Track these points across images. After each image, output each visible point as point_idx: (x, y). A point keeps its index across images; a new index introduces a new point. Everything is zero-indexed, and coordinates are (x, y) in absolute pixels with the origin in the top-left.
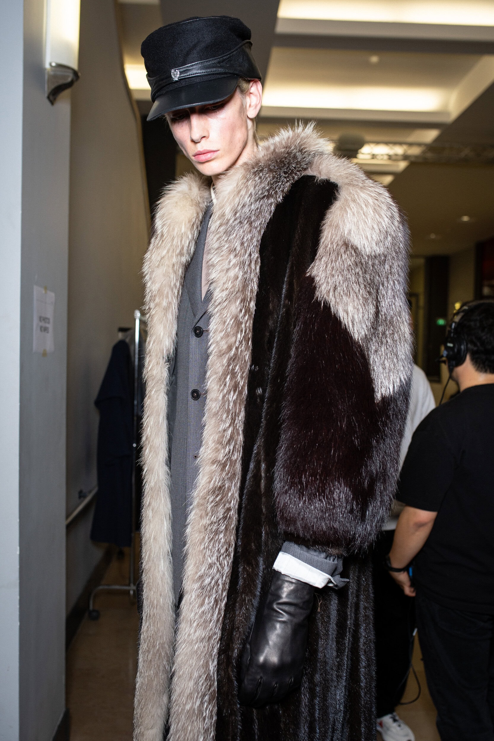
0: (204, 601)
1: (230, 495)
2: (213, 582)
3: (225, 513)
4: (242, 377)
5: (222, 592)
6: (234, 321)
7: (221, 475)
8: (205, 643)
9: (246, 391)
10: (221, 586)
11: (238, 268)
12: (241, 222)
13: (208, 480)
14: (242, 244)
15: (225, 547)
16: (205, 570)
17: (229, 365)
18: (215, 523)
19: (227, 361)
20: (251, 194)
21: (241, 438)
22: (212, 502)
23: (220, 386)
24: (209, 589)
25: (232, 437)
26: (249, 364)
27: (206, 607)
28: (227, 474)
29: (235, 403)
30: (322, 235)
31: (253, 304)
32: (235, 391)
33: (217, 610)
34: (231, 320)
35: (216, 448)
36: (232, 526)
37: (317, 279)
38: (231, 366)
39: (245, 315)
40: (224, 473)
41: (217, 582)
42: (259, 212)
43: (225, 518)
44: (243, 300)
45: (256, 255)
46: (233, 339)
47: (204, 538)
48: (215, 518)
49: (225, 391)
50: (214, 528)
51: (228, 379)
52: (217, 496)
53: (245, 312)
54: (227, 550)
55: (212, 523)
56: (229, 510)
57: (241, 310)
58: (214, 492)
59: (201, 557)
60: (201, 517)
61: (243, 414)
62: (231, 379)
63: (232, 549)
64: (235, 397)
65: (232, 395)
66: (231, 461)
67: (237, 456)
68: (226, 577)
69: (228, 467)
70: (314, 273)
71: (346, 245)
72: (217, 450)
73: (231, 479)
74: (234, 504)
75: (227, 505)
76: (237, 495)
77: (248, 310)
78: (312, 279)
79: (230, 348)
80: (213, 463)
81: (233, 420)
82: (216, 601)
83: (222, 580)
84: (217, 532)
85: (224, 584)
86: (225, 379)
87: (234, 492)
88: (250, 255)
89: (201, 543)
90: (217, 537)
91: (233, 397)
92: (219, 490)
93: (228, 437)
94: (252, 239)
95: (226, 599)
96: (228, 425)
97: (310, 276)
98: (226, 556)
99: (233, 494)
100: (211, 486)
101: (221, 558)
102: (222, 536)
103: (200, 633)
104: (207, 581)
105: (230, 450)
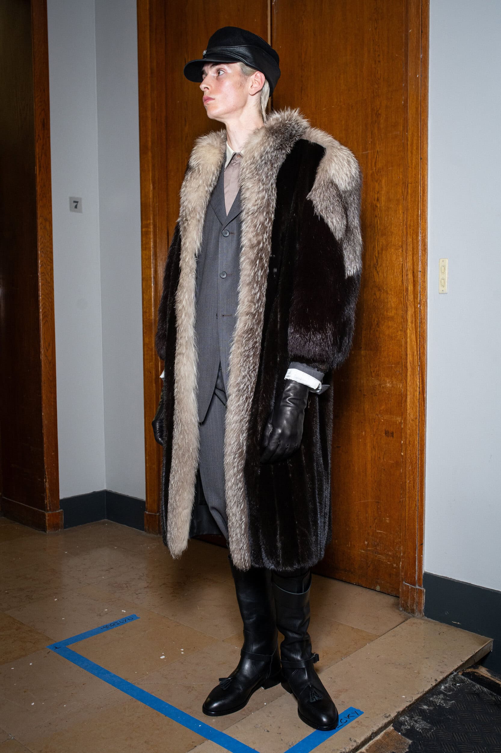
0: (240, 398)
1: (257, 333)
2: (245, 387)
3: (253, 344)
4: (266, 261)
5: (251, 393)
6: (262, 226)
7: (252, 321)
8: (238, 424)
9: (268, 271)
10: (250, 389)
11: (264, 192)
12: (265, 163)
13: (244, 325)
14: (267, 177)
15: (253, 366)
16: (240, 380)
17: (258, 254)
18: (247, 351)
19: (257, 250)
20: (271, 146)
21: (264, 299)
22: (246, 338)
23: (252, 267)
24: (243, 391)
25: (260, 298)
26: (270, 253)
27: (241, 402)
28: (256, 321)
29: (262, 277)
30: (317, 175)
31: (273, 216)
32: (262, 270)
33: (247, 403)
34: (259, 225)
35: (250, 305)
36: (258, 353)
37: (314, 202)
38: (260, 254)
39: (269, 223)
40: (254, 321)
41: (247, 387)
42: (277, 158)
43: (253, 347)
44: (268, 213)
45: (274, 186)
46: (261, 237)
47: (240, 360)
48: (247, 348)
49: (256, 269)
50: (247, 354)
51: (258, 262)
52: (249, 335)
53: (269, 221)
54: (254, 367)
55: (245, 351)
56: (256, 342)
57: (266, 219)
58: (247, 332)
59: (238, 372)
60: (238, 348)
61: (266, 284)
62: (259, 262)
63: (257, 367)
64: (262, 274)
65: (260, 272)
66: (258, 312)
67: (262, 310)
68: (253, 384)
69: (256, 316)
70: (312, 197)
71: (332, 183)
72: (250, 306)
73: (258, 324)
74: (259, 339)
75: (255, 340)
76: (261, 334)
77: (270, 219)
78: (311, 202)
79: (259, 243)
80: (247, 314)
81: (260, 287)
82: (247, 398)
83: (251, 385)
84: (248, 357)
85: (252, 388)
86: (256, 262)
87: (259, 331)
88: (272, 185)
89: (238, 364)
90: (248, 359)
91: (260, 273)
92: (251, 331)
93: (258, 298)
94: (273, 174)
95: (253, 397)
96: (257, 290)
97: (310, 199)
98: (253, 370)
99: (258, 333)
100: (246, 328)
101: (250, 372)
102: (251, 358)
103: (236, 418)
104: (242, 386)
105: (258, 306)
